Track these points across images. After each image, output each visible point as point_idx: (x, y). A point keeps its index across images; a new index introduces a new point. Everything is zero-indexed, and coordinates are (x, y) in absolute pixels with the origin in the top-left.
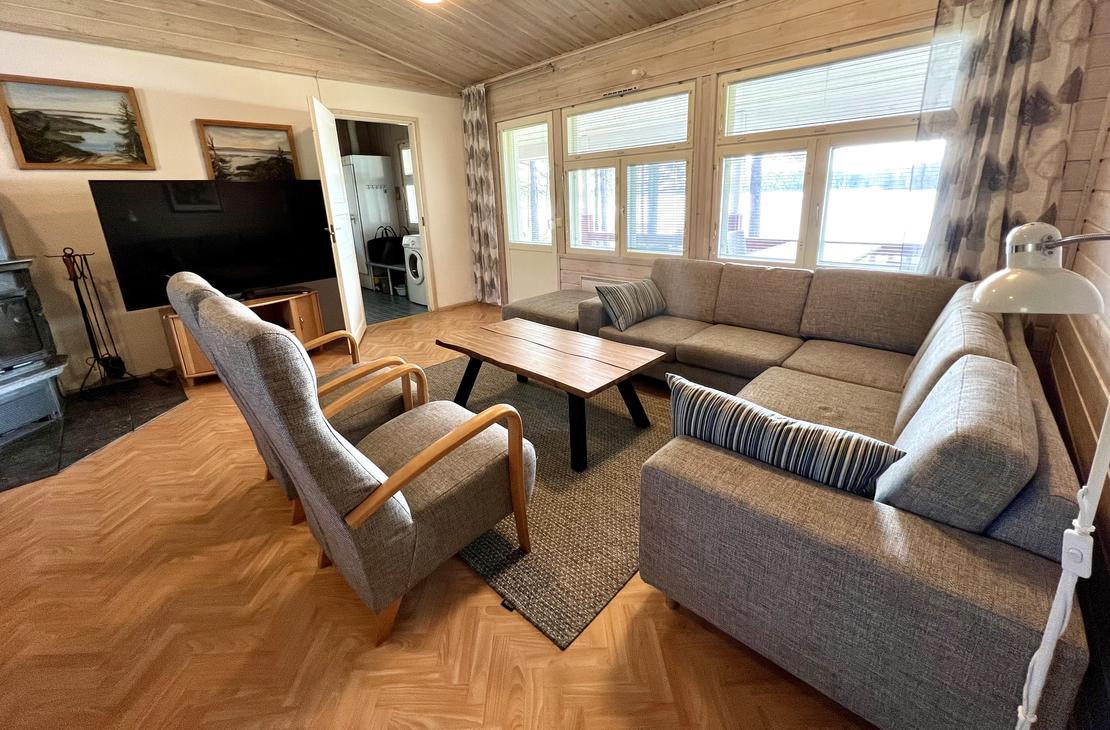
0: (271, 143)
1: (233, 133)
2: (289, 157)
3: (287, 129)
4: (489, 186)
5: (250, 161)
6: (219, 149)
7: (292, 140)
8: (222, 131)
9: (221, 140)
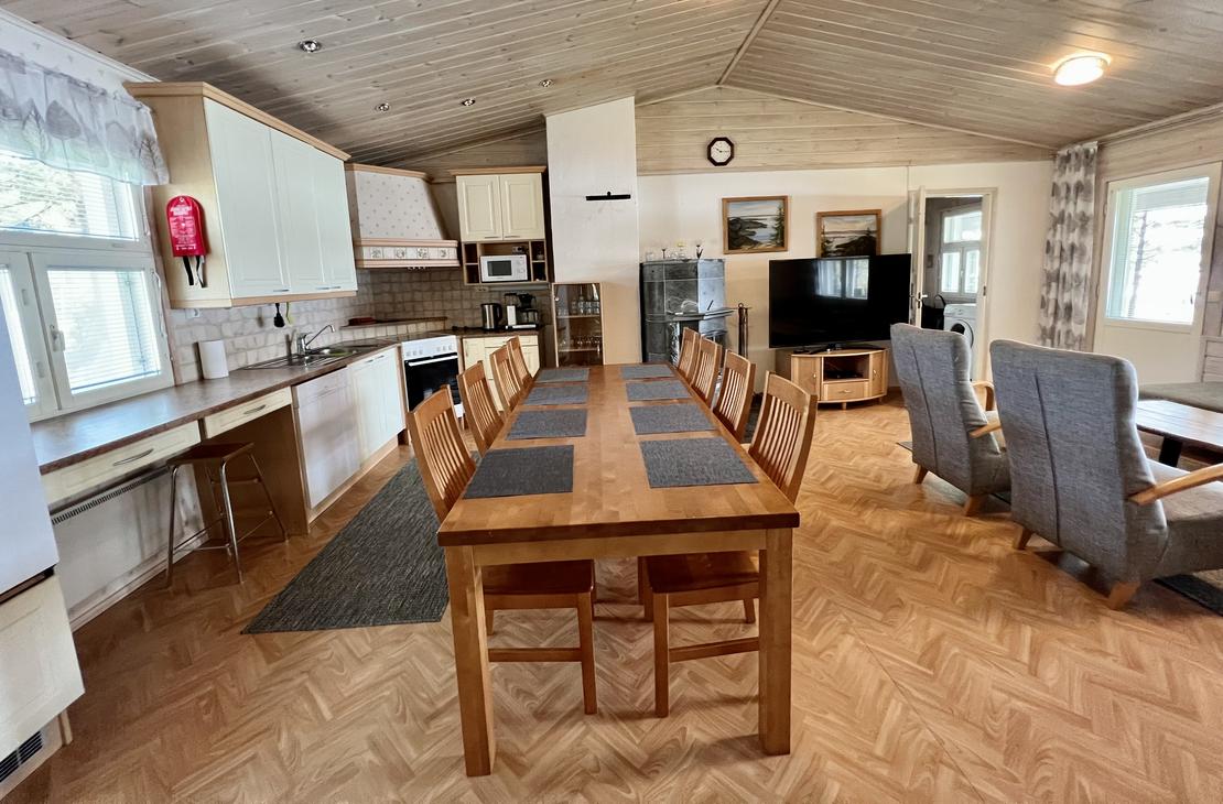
0: (863, 224)
1: (837, 219)
2: (874, 235)
3: (877, 213)
4: (1083, 253)
5: (846, 241)
6: (828, 233)
7: (879, 222)
8: (832, 219)
9: (830, 226)
